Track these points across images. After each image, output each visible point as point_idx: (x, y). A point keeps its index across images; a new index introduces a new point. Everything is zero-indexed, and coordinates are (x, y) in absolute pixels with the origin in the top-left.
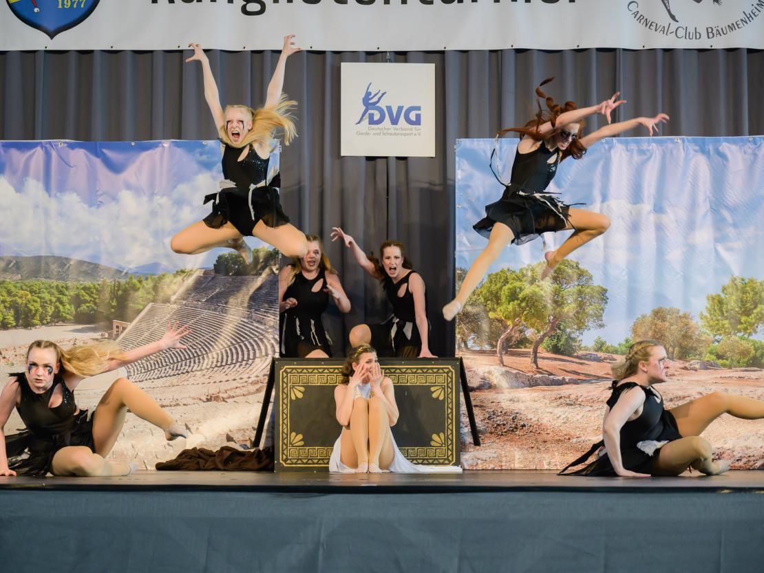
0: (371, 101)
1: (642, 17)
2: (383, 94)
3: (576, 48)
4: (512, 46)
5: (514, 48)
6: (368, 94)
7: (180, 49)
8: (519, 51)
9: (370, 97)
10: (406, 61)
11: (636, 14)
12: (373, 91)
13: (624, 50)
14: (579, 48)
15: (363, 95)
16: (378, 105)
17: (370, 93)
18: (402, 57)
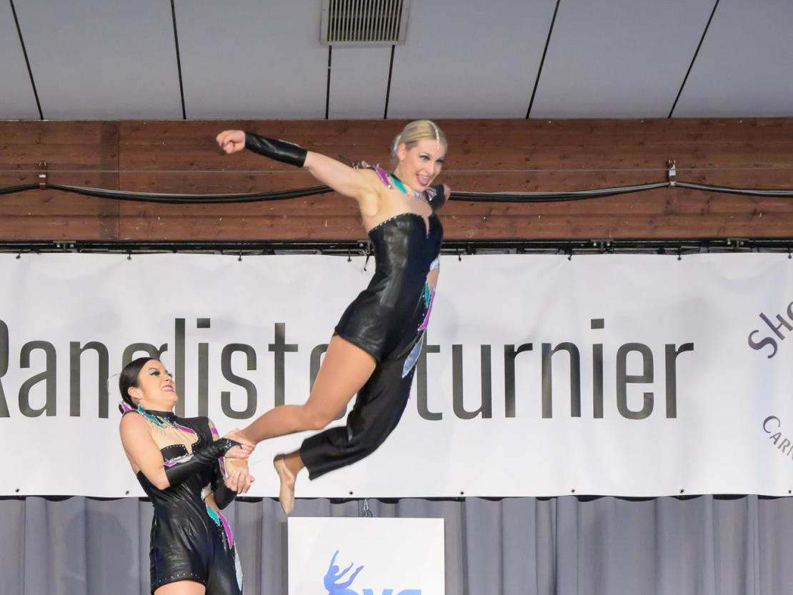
0: (338, 582)
1: (786, 443)
2: (359, 570)
3: (679, 494)
4: (573, 491)
5: (576, 493)
6: (334, 569)
7: (20, 494)
8: (584, 498)
9: (337, 574)
10: (397, 515)
11: (776, 438)
12: (342, 564)
13: (761, 497)
14: (684, 494)
15: (325, 572)
16: (349, 588)
17: (337, 569)
18: (390, 506)
